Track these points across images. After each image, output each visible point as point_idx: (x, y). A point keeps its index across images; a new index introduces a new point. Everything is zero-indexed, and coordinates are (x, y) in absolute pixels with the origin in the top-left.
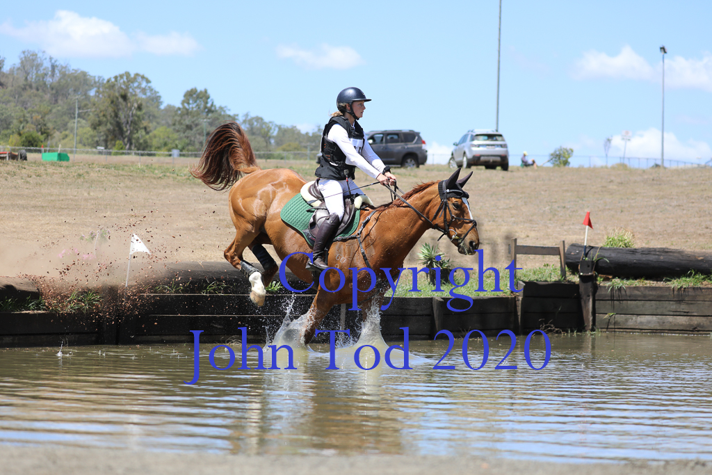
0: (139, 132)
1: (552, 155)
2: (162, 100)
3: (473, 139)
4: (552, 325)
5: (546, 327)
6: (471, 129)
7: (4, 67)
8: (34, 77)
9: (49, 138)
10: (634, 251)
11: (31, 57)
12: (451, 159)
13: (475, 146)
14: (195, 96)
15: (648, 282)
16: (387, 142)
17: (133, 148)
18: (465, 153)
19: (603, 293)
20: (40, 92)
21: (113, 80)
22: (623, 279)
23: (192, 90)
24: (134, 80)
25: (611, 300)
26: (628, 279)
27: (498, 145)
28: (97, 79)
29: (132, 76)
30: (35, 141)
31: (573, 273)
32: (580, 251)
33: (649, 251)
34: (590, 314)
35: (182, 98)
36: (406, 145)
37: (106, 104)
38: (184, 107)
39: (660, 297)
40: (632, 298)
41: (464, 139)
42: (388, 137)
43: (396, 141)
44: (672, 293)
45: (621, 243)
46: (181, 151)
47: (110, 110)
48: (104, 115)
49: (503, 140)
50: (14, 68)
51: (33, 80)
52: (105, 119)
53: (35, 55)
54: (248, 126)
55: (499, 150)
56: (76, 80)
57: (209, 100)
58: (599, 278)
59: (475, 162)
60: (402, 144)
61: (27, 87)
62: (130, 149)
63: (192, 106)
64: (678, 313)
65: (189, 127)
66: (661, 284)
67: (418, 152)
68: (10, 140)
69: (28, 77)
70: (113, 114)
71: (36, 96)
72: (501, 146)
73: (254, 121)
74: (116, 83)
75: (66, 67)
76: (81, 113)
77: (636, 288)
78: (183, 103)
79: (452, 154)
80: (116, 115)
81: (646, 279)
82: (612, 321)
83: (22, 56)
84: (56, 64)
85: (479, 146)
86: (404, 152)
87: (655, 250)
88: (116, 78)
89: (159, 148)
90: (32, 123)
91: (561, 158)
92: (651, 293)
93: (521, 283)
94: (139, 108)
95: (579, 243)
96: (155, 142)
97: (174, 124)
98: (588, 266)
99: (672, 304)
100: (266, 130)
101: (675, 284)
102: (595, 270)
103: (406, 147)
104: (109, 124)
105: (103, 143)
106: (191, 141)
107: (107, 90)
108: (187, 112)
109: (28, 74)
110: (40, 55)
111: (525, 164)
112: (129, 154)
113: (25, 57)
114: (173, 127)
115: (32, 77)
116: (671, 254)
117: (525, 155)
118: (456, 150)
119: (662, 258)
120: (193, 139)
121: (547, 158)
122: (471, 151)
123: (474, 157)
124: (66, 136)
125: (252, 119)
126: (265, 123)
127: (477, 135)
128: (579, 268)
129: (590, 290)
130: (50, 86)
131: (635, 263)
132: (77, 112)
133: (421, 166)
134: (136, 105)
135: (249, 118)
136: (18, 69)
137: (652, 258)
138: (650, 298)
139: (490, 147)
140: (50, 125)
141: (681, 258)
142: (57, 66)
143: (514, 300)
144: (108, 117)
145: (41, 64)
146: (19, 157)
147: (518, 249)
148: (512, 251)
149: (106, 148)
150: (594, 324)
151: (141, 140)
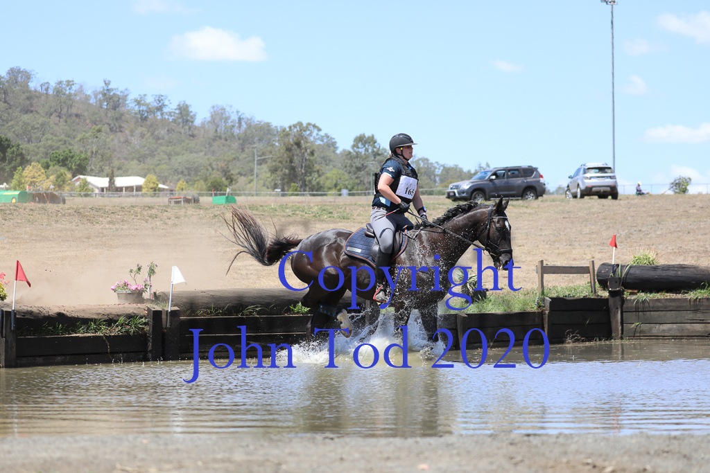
0: (313, 175)
1: (672, 184)
2: (337, 145)
3: (585, 173)
4: (578, 335)
5: (573, 337)
6: (584, 163)
7: (196, 121)
8: (223, 129)
9: (234, 182)
10: (656, 268)
11: (220, 111)
12: (567, 190)
13: (587, 178)
14: (363, 141)
15: (668, 294)
16: (508, 177)
17: (307, 188)
18: (578, 185)
19: (629, 305)
20: (228, 143)
21: (288, 129)
22: (646, 293)
23: (361, 136)
24: (307, 128)
25: (636, 311)
26: (651, 292)
27: (607, 177)
28: (279, 130)
29: (305, 125)
30: (220, 186)
31: (604, 290)
32: (609, 269)
33: (668, 268)
34: (619, 324)
35: (352, 143)
36: (526, 179)
37: (282, 151)
38: (355, 151)
39: (679, 307)
40: (655, 309)
41: (579, 170)
42: (509, 173)
43: (517, 177)
44: (688, 304)
45: (645, 261)
46: (350, 190)
47: (286, 156)
48: (280, 162)
49: (613, 172)
50: (205, 121)
51: (222, 132)
52: (280, 165)
53: (223, 109)
55: (608, 182)
56: (261, 130)
57: (376, 144)
58: (625, 293)
59: (588, 192)
60: (522, 178)
61: (217, 138)
62: (305, 191)
63: (362, 151)
64: (695, 321)
65: (359, 169)
66: (679, 296)
67: (533, 184)
68: (195, 186)
69: (219, 130)
70: (288, 159)
71: (224, 146)
72: (610, 177)
74: (290, 132)
75: (251, 119)
76: (260, 160)
77: (658, 300)
78: (353, 146)
79: (568, 186)
80: (291, 161)
81: (667, 292)
82: (638, 329)
83: (212, 110)
84: (241, 117)
85: (591, 178)
86: (525, 185)
87: (673, 266)
88: (290, 127)
89: (330, 189)
90: (218, 170)
91: (681, 186)
92: (671, 304)
93: (548, 298)
94: (312, 153)
95: (608, 261)
96: (328, 183)
97: (346, 167)
98: (616, 282)
99: (690, 314)
100: (433, 169)
101: (691, 295)
102: (623, 285)
103: (525, 181)
104: (284, 170)
105: (280, 186)
106: (361, 181)
107: (283, 138)
108: (358, 155)
109: (218, 126)
110: (228, 109)
111: (639, 193)
112: (303, 195)
113: (214, 111)
114: (345, 169)
115: (221, 129)
116: (688, 269)
117: (639, 185)
118: (571, 182)
119: (679, 273)
120: (362, 179)
121: (668, 187)
122: (583, 183)
123: (587, 188)
124: (252, 180)
125: (419, 160)
126: (432, 163)
127: (589, 169)
128: (608, 284)
129: (619, 303)
130: (238, 136)
131: (656, 278)
132: (256, 159)
133: (540, 198)
134: (308, 151)
136: (209, 122)
137: (671, 273)
138: (670, 308)
139: (600, 179)
140: (234, 172)
141: (696, 273)
142: (243, 118)
143: (541, 314)
144: (284, 163)
145: (229, 117)
146: (193, 201)
147: (545, 270)
148: (540, 271)
149: (283, 190)
150: (622, 333)
151: (314, 183)
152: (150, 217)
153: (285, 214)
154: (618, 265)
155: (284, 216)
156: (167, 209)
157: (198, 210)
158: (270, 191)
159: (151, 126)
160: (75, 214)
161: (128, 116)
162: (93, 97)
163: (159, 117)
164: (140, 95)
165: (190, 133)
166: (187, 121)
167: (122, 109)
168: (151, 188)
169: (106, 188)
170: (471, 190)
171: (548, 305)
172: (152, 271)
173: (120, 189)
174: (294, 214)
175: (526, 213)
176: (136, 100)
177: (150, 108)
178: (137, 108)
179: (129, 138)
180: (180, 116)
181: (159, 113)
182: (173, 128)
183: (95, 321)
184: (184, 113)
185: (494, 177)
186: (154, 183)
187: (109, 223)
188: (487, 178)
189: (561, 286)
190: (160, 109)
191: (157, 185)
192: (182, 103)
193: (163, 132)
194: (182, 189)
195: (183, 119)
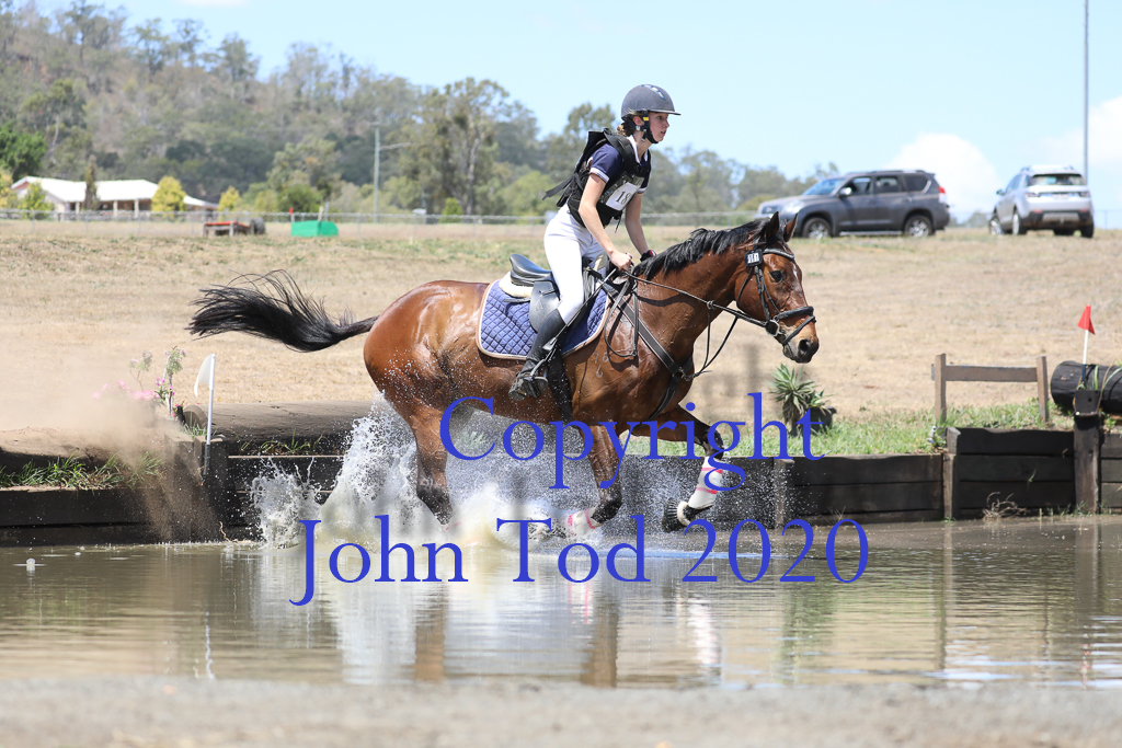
0: (489, 182)
2: (539, 124)
3: (1029, 184)
4: (1013, 503)
5: (1002, 507)
6: (1026, 165)
7: (260, 72)
8: (313, 88)
9: (333, 195)
11: (307, 55)
12: (993, 219)
13: (1033, 194)
14: (587, 116)
16: (877, 191)
17: (478, 208)
18: (1015, 208)
19: (1115, 446)
20: (322, 116)
21: (442, 92)
23: (582, 108)
24: (481, 90)
27: (1073, 193)
28: (424, 91)
29: (477, 84)
30: (306, 202)
31: (1065, 414)
32: (1076, 374)
34: (1095, 483)
35: (565, 122)
36: (911, 196)
37: (429, 134)
38: (569, 136)
41: (1014, 183)
42: (879, 184)
43: (894, 189)
47: (437, 143)
48: (427, 156)
49: (1085, 183)
50: (277, 74)
51: (312, 95)
52: (425, 161)
53: (313, 50)
54: (689, 167)
55: (1075, 202)
56: (387, 93)
58: (1107, 421)
59: (1033, 223)
60: (904, 194)
62: (474, 213)
67: (927, 206)
68: (258, 201)
69: (304, 90)
70: (441, 151)
71: (314, 122)
72: (1080, 194)
73: (701, 158)
74: (447, 97)
75: (368, 71)
76: (386, 150)
78: (567, 129)
79: (995, 211)
80: (447, 155)
83: (291, 52)
84: (350, 66)
85: (1040, 195)
86: (908, 208)
88: (448, 88)
89: (524, 210)
90: (304, 170)
93: (953, 430)
94: (489, 140)
95: (1073, 358)
96: (519, 201)
98: (1090, 400)
100: (725, 174)
102: (1102, 407)
103: (910, 199)
104: (434, 171)
105: (424, 204)
107: (432, 109)
109: (302, 84)
110: (322, 50)
112: (471, 221)
113: (296, 55)
115: (310, 87)
118: (1000, 203)
122: (1025, 204)
123: (1032, 214)
124: (370, 192)
125: (699, 154)
126: (721, 163)
127: (1037, 176)
128: (1074, 403)
129: (1096, 441)
130: (342, 103)
132: (378, 149)
133: (939, 233)
134: (483, 136)
135: (692, 153)
136: (285, 75)
139: (1060, 196)
140: (334, 175)
142: (353, 69)
143: (941, 459)
144: (433, 157)
145: (324, 67)
146: (252, 230)
147: (949, 373)
148: (939, 374)
149: (430, 212)
150: (1100, 501)
151: (492, 197)
152: (169, 259)
153: (435, 258)
154: (1093, 367)
155: (432, 262)
156: (201, 245)
157: (263, 248)
158: (406, 214)
159: (171, 80)
160: (20, 252)
161: (124, 61)
162: (55, 22)
163: (186, 64)
164: (148, 21)
165: (248, 96)
166: (242, 72)
167: (116, 47)
168: (170, 205)
169: (81, 204)
170: (803, 216)
171: (953, 442)
172: (175, 366)
173: (109, 205)
174: (452, 258)
175: (909, 262)
176: (139, 30)
177: (167, 46)
178: (142, 45)
179: (126, 104)
180: (226, 62)
181: (185, 56)
182: (214, 86)
183: (61, 461)
184: (236, 58)
185: (848, 191)
186: (175, 194)
187: (88, 270)
188: (834, 192)
189: (980, 405)
190: (188, 47)
191: (181, 198)
192: (232, 37)
193: (191, 94)
194: (231, 207)
195: (234, 69)
